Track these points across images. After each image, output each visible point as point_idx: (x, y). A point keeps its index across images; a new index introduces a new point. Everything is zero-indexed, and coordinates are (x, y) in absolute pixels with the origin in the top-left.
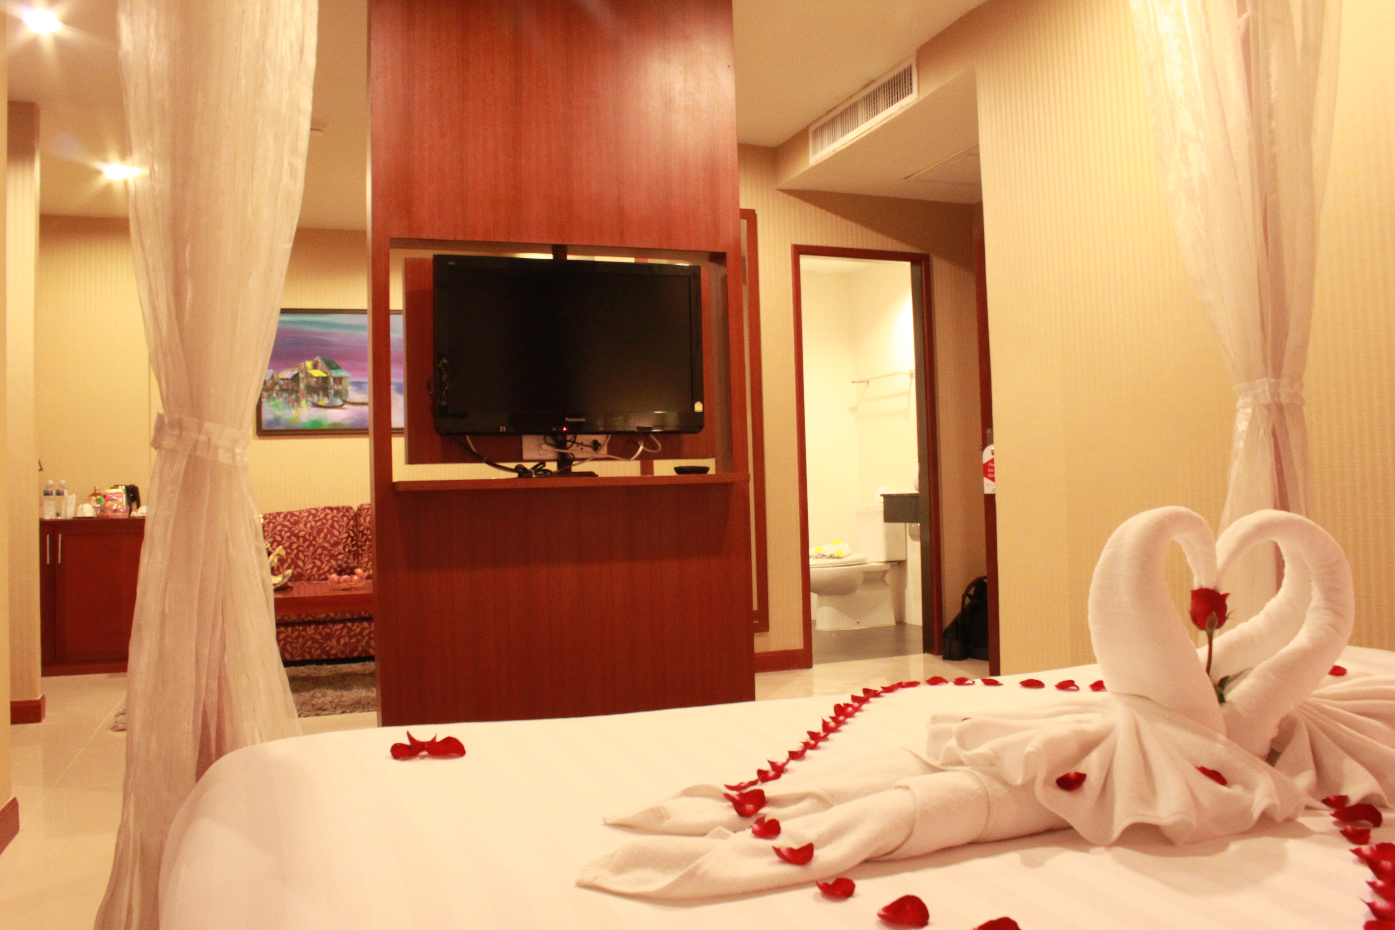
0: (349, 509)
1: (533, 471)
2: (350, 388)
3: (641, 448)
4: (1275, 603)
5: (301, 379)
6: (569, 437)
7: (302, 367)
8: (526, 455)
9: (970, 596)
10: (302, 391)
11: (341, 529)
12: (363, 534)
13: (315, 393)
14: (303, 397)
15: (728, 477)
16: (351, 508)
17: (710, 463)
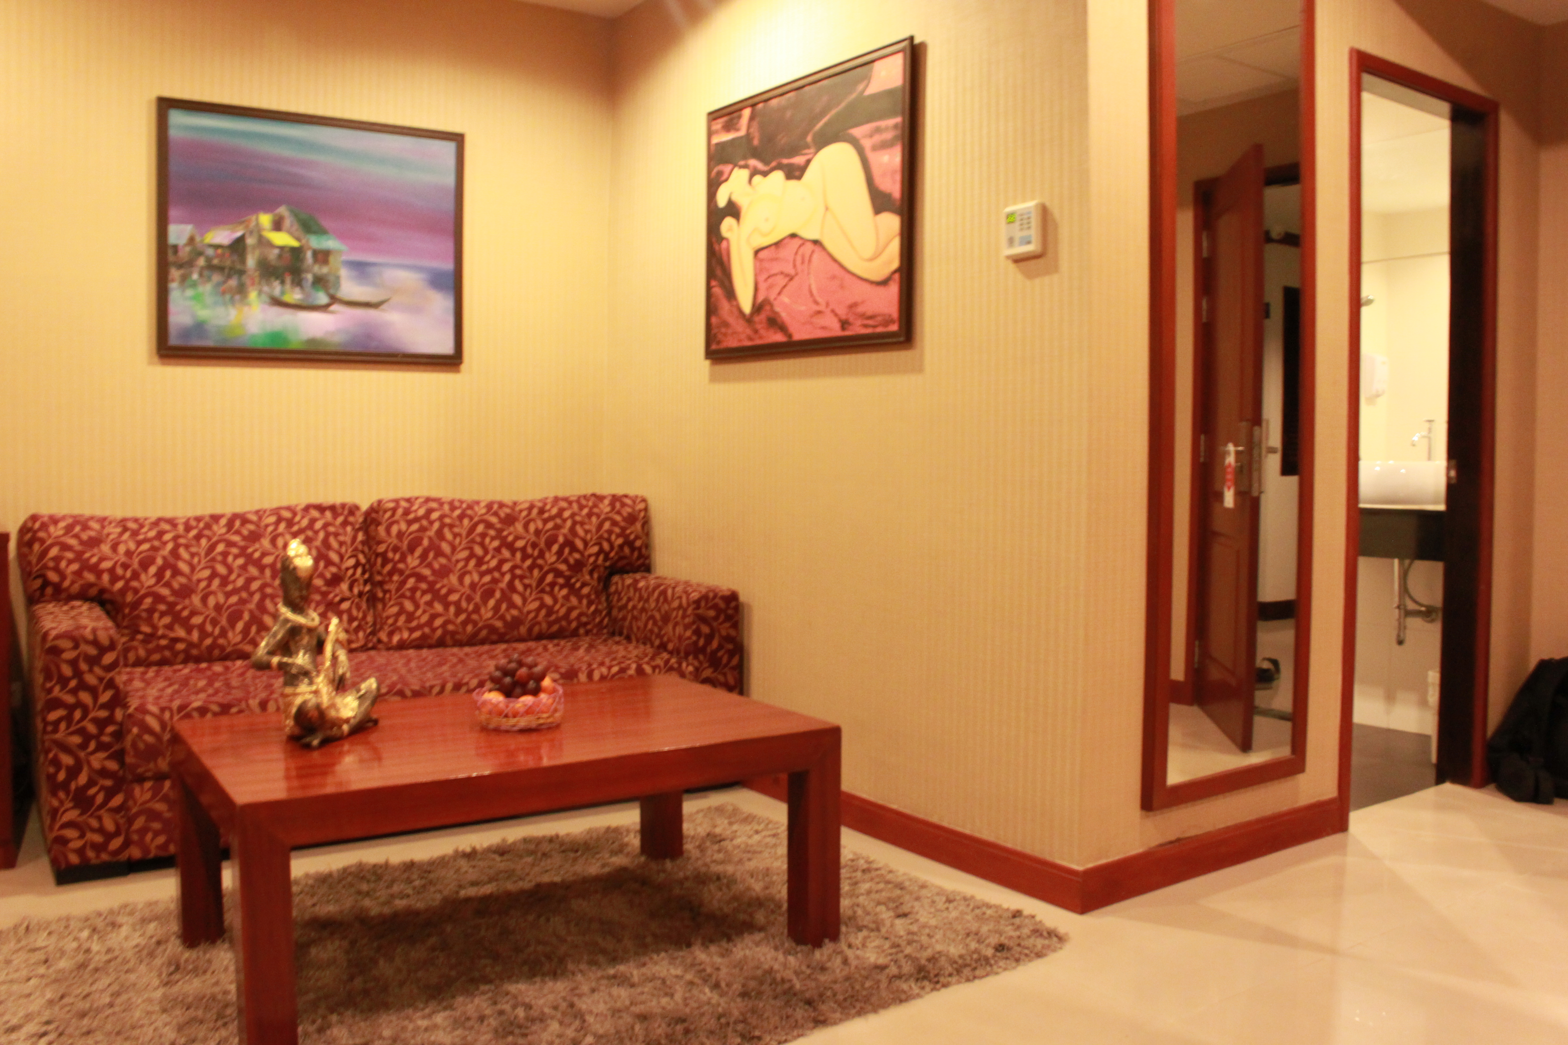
0: (353, 510)
2: (344, 273)
5: (249, 250)
7: (253, 224)
10: (250, 273)
11: (343, 550)
12: (386, 561)
13: (277, 278)
14: (253, 284)
16: (357, 508)
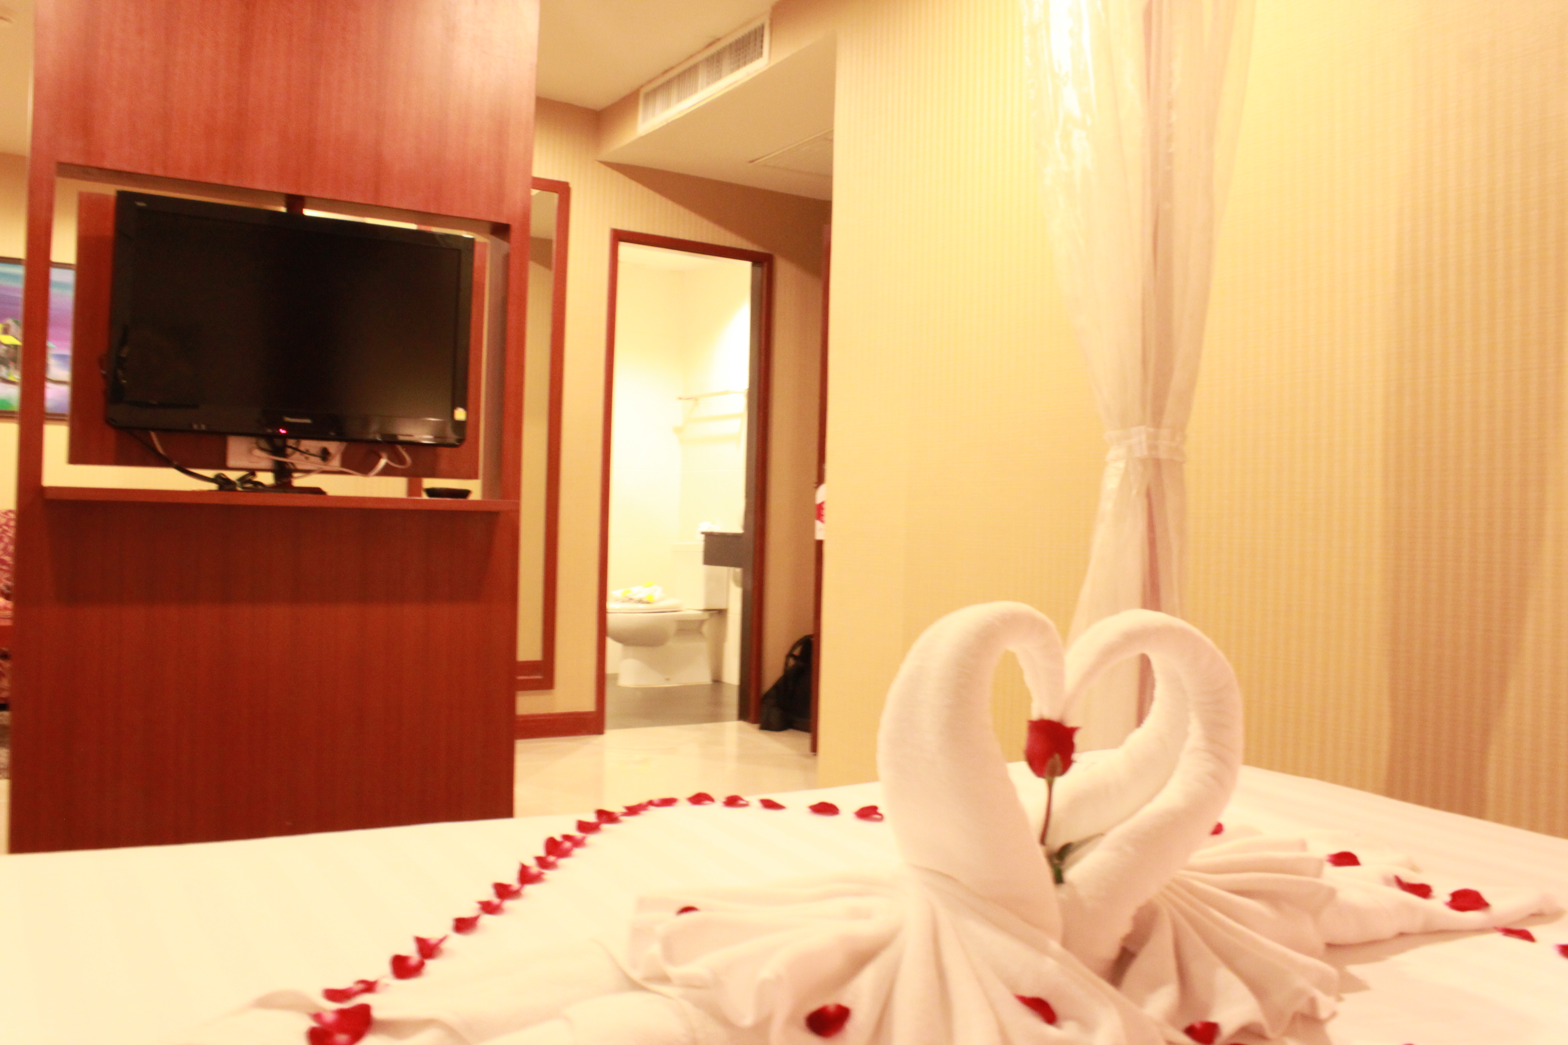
1: (238, 483)
3: (383, 462)
4: (1139, 736)
6: (291, 442)
8: (231, 462)
9: (795, 657)
15: (498, 504)
17: (475, 488)
